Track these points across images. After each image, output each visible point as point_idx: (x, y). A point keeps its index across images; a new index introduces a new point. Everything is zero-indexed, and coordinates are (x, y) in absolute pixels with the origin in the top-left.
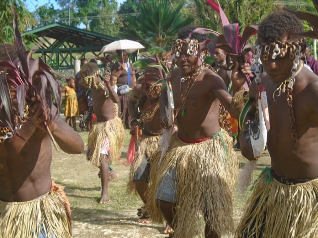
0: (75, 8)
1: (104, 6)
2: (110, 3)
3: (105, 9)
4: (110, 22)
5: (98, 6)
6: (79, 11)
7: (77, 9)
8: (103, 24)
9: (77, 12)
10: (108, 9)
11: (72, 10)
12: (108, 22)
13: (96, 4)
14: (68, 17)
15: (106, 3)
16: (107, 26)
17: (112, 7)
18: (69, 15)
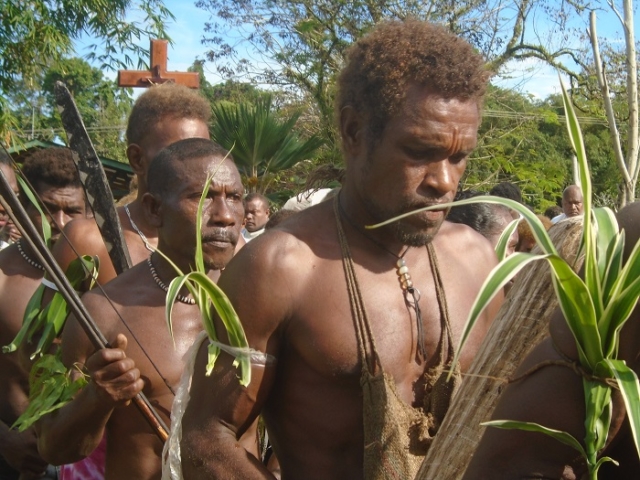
0: (43, 108)
1: (106, 107)
2: (118, 101)
3: (106, 112)
4: (117, 139)
5: (92, 107)
6: (52, 114)
7: (49, 110)
8: (102, 142)
9: (49, 116)
10: (114, 112)
11: (39, 112)
12: (111, 138)
13: (89, 101)
14: (30, 126)
15: (108, 100)
16: (110, 146)
17: (122, 109)
18: (33, 123)
